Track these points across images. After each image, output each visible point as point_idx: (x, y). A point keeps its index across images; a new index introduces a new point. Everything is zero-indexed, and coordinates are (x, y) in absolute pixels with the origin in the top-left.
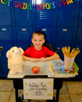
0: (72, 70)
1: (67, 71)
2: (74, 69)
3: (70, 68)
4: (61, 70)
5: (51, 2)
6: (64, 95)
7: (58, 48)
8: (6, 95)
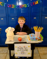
0: (39, 38)
1: (37, 39)
2: (40, 38)
3: (38, 37)
4: (34, 39)
5: (27, 4)
6: (36, 55)
7: (32, 28)
8: (3, 56)
